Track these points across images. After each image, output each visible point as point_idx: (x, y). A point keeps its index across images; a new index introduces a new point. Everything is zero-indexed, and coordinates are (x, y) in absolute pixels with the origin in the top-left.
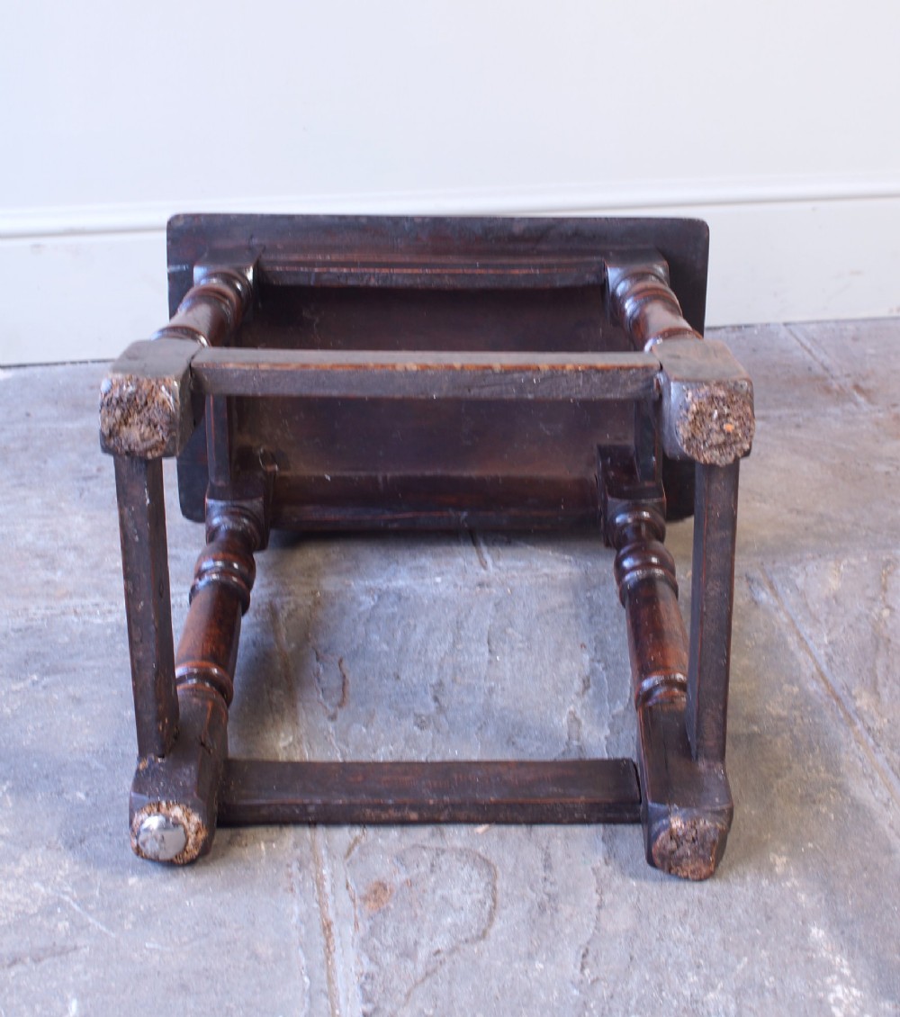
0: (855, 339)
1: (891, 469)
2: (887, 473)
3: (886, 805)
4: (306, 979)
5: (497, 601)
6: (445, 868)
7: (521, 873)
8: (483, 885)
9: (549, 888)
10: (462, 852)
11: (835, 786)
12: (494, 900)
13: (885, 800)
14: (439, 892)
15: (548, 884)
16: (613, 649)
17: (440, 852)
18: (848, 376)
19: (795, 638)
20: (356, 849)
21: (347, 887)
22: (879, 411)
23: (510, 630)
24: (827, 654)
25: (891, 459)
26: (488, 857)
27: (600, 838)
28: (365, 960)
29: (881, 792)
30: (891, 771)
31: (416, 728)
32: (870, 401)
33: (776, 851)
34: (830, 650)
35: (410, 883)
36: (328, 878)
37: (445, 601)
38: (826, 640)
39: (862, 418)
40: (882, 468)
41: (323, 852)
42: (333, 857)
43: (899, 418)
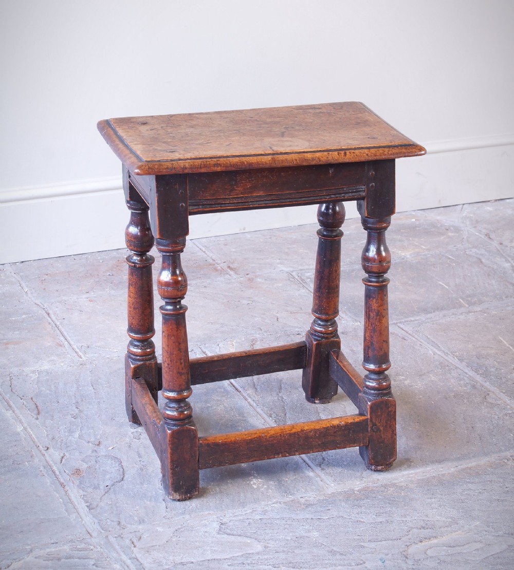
1: (250, 302)
2: (248, 304)
4: (61, 500)
6: (101, 461)
7: (130, 460)
8: (117, 465)
9: (142, 463)
10: (106, 456)
12: (123, 469)
14: (101, 469)
17: (97, 457)
18: (224, 263)
20: (64, 460)
21: (65, 472)
22: (241, 277)
23: (100, 381)
25: (249, 298)
26: (116, 457)
28: (81, 491)
31: (72, 419)
32: (236, 273)
35: (89, 467)
36: (56, 469)
39: (233, 281)
40: (245, 302)
41: (51, 463)
42: (55, 464)
43: (251, 280)
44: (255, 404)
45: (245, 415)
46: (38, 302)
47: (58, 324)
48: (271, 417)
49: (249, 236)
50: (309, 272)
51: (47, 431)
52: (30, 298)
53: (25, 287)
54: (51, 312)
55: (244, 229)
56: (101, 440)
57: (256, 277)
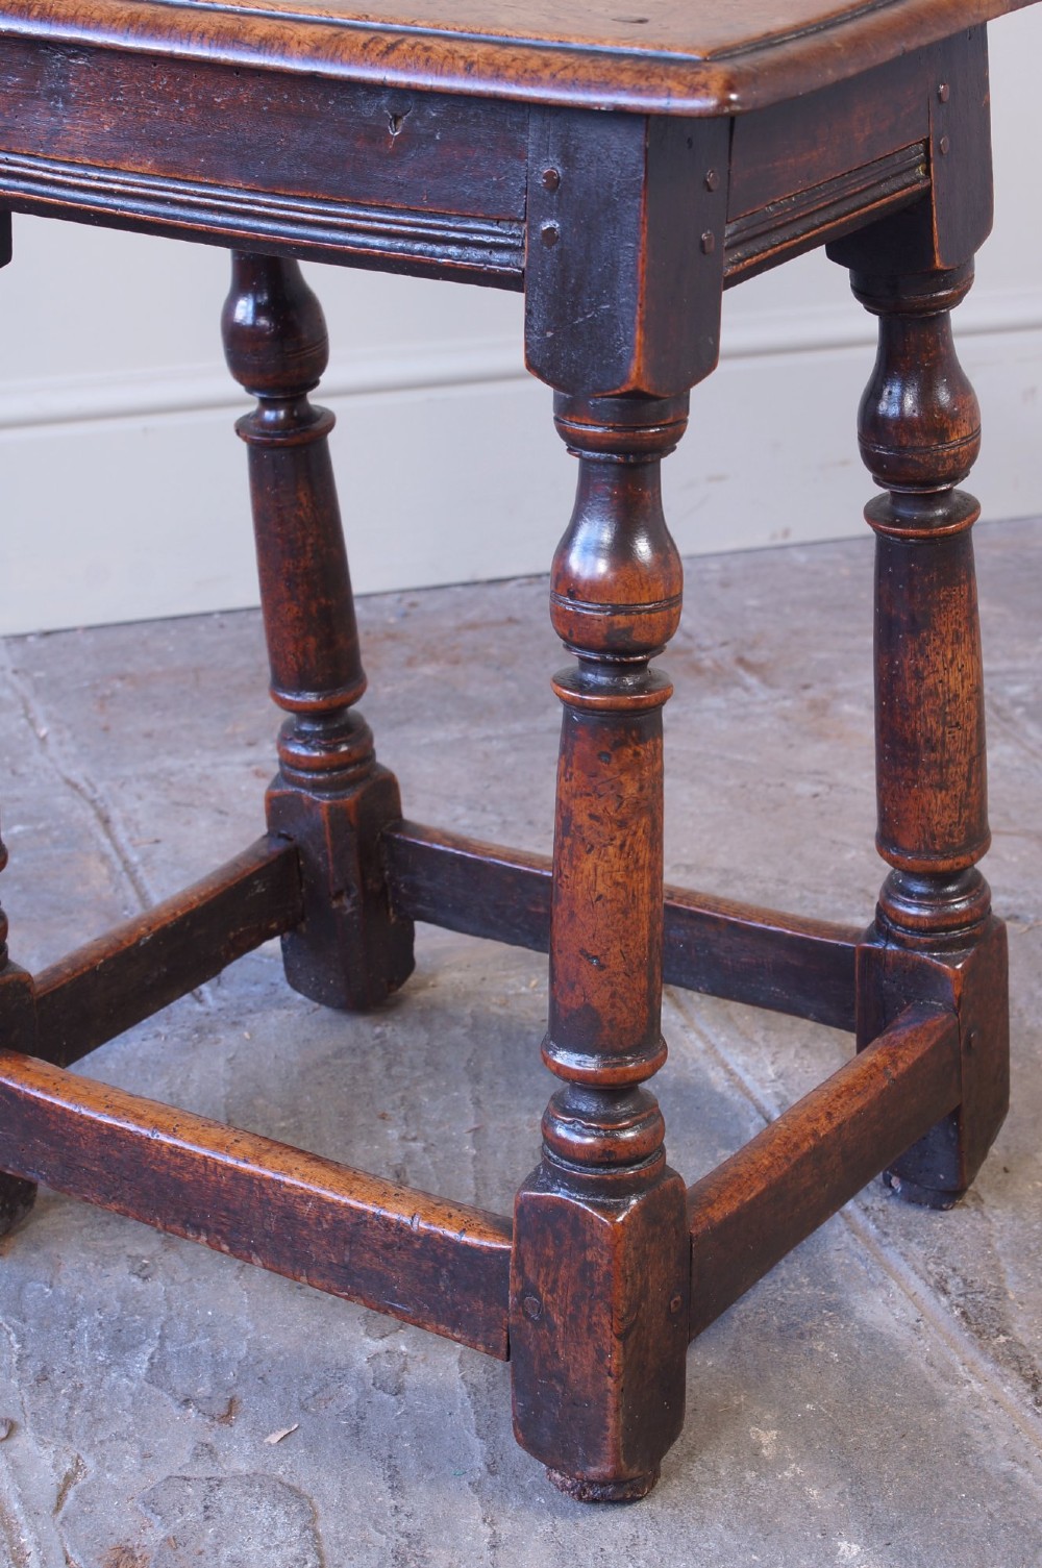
0: (725, 584)
1: (819, 789)
2: (816, 795)
3: (916, 1330)
5: (231, 1055)
6: (228, 1510)
7: (355, 1505)
8: (297, 1532)
9: (405, 1524)
10: (250, 1480)
11: (830, 1306)
12: (320, 1554)
13: (913, 1322)
14: (226, 1552)
15: (402, 1516)
16: (435, 1116)
17: (214, 1483)
18: (724, 644)
19: (722, 1074)
20: (71, 1494)
21: (67, 1562)
22: (785, 698)
24: (777, 1094)
25: (817, 773)
26: (295, 1483)
27: (473, 1431)
29: (904, 1310)
30: (912, 1274)
31: (134, 1279)
32: (767, 682)
33: (757, 1423)
34: (779, 1087)
35: (172, 1542)
36: (30, 1549)
37: (143, 1061)
38: (771, 1072)
39: (759, 710)
40: (805, 788)
41: (16, 1506)
42: (33, 1513)
43: (819, 708)
44: (872, 1227)
45: (837, 1277)
46: (76, 774)
47: (135, 859)
48: (945, 1292)
49: (801, 557)
50: (1016, 683)
51: (21, 1340)
52: (52, 760)
53: (41, 720)
54: (115, 814)
55: (786, 533)
56: (240, 1391)
57: (837, 695)
